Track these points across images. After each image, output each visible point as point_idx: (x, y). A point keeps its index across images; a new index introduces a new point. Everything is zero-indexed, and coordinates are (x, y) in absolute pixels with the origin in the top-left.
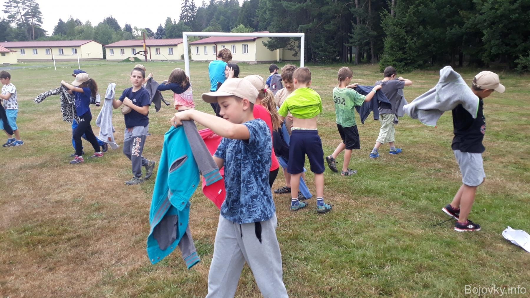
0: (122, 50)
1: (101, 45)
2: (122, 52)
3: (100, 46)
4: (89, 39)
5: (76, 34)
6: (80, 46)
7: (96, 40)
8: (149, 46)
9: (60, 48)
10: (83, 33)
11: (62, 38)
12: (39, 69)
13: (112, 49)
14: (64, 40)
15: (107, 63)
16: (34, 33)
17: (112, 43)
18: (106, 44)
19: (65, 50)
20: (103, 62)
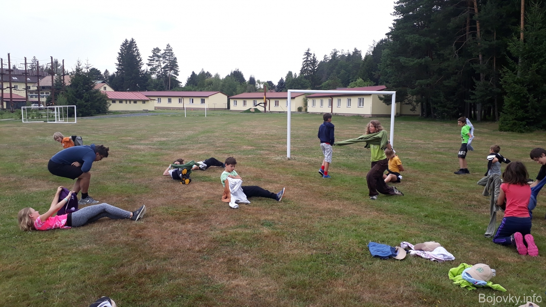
0: (244, 101)
1: (227, 97)
2: (245, 104)
3: (225, 98)
4: (217, 91)
5: (205, 86)
6: (209, 96)
7: (222, 92)
8: (269, 99)
9: (190, 98)
10: (211, 85)
11: (193, 89)
12: (172, 116)
13: (236, 100)
14: (195, 91)
15: (230, 113)
16: (170, 84)
17: (236, 94)
18: (231, 96)
19: (195, 99)
20: (227, 112)
